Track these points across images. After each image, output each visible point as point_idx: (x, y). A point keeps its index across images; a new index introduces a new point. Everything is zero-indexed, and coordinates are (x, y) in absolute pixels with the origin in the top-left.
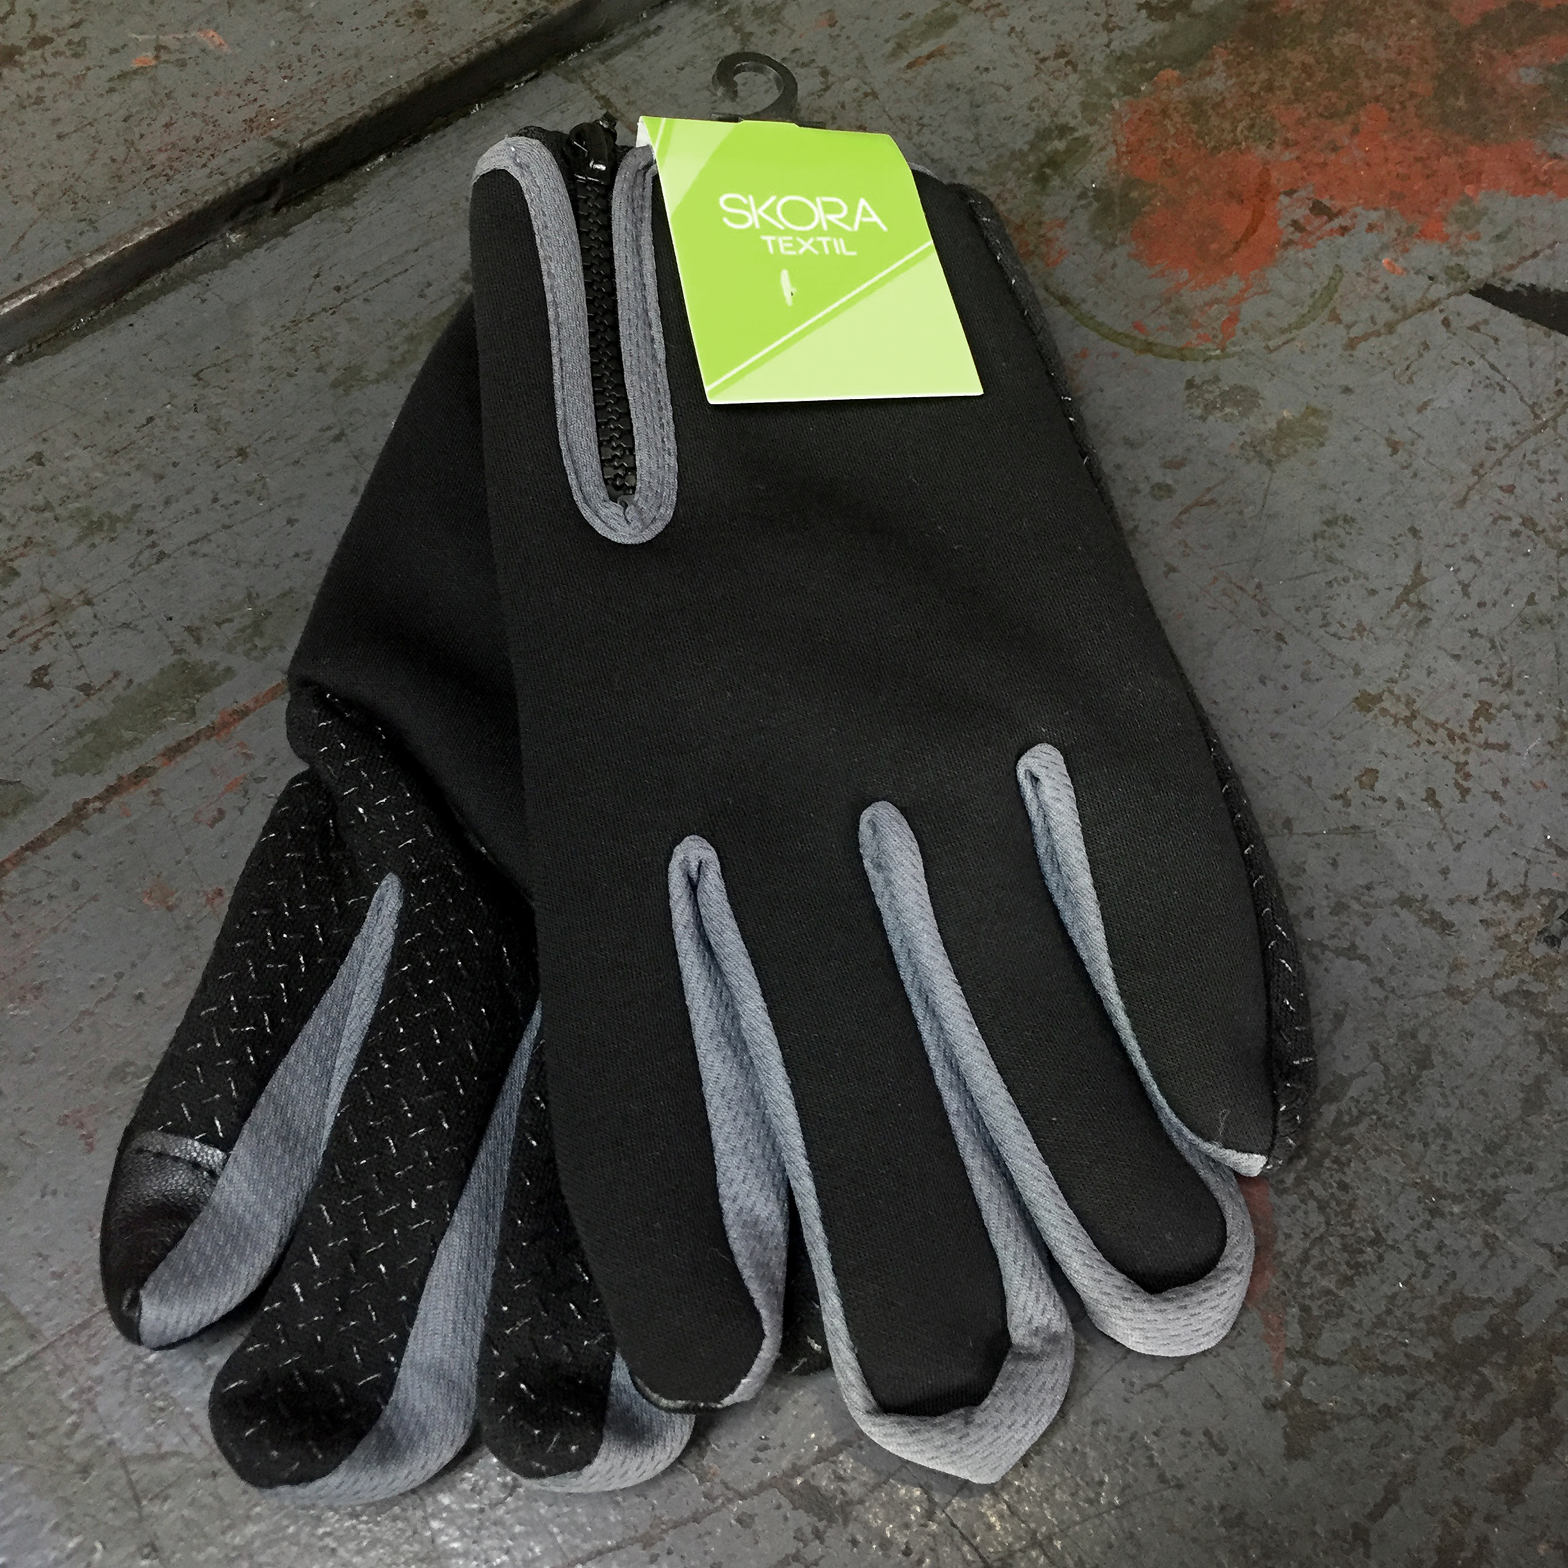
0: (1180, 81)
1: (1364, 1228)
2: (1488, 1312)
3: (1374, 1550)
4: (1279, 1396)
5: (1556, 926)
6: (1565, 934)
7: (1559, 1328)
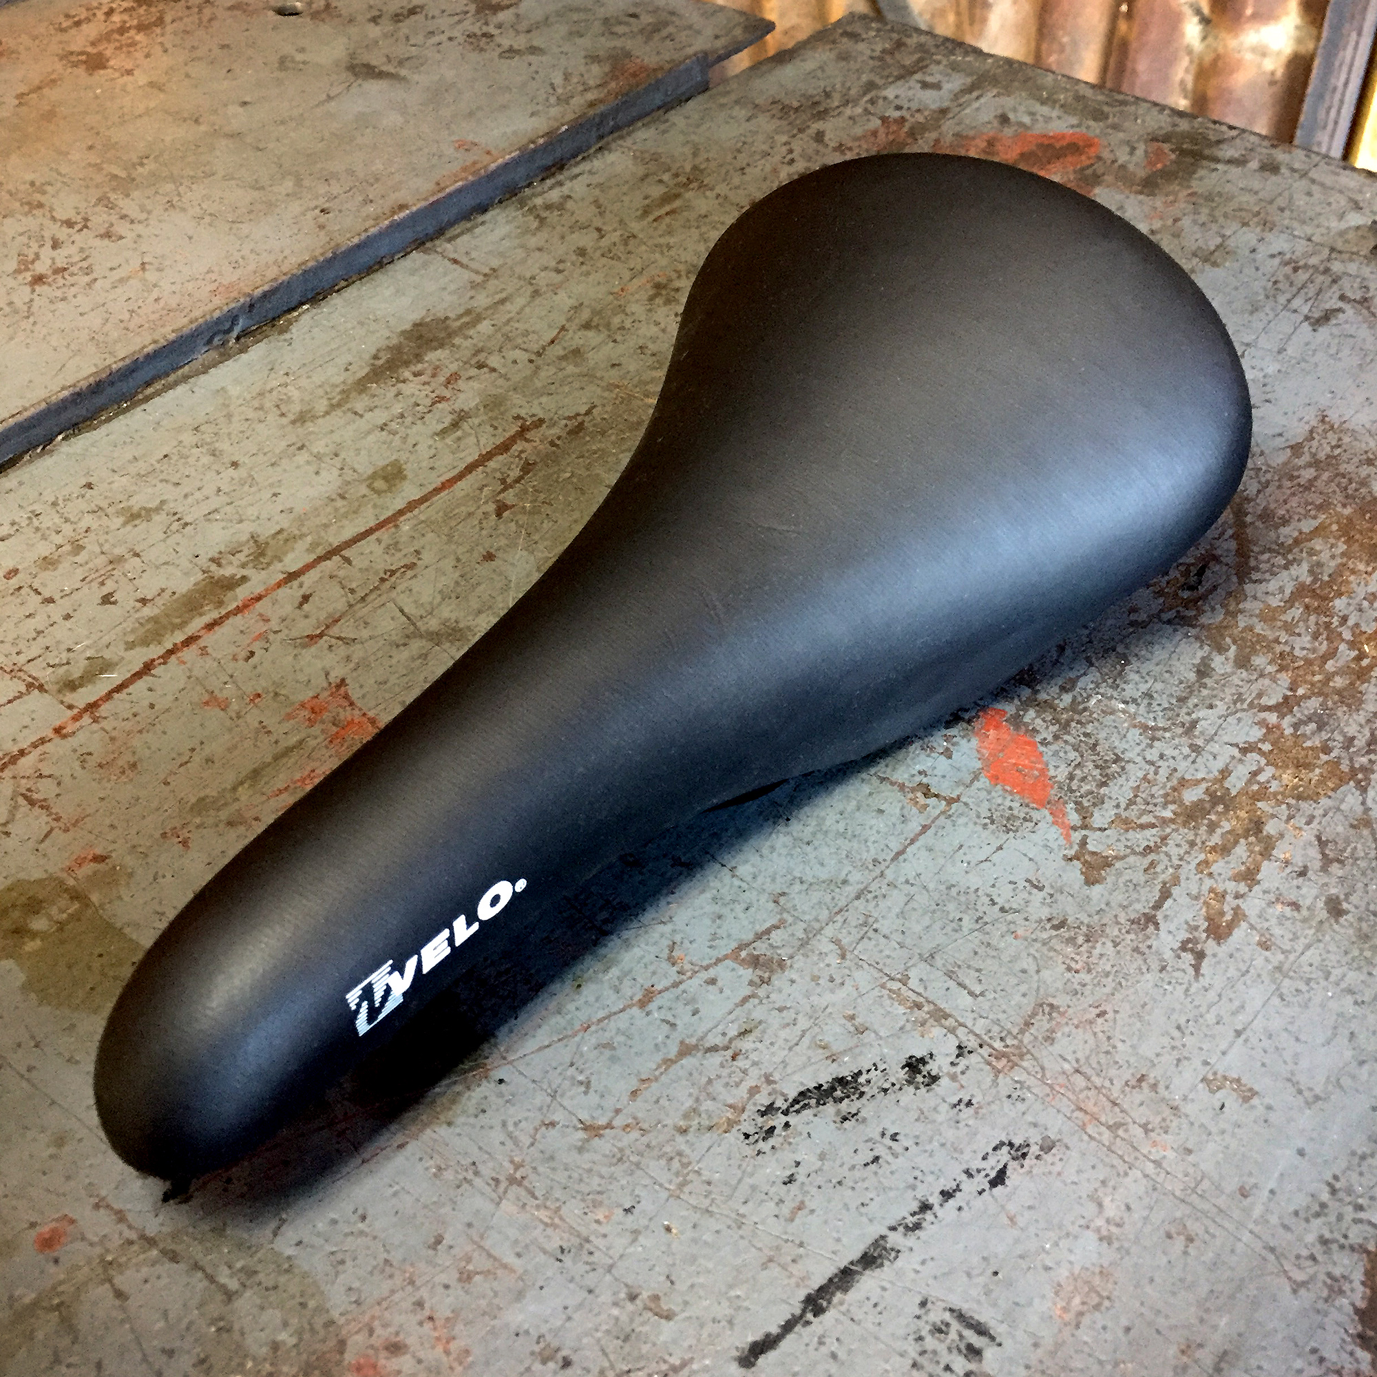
1: (1107, 754)
2: (1204, 785)
3: (1162, 926)
4: (1071, 853)
5: (1193, 580)
6: (1200, 582)
7: (1256, 787)
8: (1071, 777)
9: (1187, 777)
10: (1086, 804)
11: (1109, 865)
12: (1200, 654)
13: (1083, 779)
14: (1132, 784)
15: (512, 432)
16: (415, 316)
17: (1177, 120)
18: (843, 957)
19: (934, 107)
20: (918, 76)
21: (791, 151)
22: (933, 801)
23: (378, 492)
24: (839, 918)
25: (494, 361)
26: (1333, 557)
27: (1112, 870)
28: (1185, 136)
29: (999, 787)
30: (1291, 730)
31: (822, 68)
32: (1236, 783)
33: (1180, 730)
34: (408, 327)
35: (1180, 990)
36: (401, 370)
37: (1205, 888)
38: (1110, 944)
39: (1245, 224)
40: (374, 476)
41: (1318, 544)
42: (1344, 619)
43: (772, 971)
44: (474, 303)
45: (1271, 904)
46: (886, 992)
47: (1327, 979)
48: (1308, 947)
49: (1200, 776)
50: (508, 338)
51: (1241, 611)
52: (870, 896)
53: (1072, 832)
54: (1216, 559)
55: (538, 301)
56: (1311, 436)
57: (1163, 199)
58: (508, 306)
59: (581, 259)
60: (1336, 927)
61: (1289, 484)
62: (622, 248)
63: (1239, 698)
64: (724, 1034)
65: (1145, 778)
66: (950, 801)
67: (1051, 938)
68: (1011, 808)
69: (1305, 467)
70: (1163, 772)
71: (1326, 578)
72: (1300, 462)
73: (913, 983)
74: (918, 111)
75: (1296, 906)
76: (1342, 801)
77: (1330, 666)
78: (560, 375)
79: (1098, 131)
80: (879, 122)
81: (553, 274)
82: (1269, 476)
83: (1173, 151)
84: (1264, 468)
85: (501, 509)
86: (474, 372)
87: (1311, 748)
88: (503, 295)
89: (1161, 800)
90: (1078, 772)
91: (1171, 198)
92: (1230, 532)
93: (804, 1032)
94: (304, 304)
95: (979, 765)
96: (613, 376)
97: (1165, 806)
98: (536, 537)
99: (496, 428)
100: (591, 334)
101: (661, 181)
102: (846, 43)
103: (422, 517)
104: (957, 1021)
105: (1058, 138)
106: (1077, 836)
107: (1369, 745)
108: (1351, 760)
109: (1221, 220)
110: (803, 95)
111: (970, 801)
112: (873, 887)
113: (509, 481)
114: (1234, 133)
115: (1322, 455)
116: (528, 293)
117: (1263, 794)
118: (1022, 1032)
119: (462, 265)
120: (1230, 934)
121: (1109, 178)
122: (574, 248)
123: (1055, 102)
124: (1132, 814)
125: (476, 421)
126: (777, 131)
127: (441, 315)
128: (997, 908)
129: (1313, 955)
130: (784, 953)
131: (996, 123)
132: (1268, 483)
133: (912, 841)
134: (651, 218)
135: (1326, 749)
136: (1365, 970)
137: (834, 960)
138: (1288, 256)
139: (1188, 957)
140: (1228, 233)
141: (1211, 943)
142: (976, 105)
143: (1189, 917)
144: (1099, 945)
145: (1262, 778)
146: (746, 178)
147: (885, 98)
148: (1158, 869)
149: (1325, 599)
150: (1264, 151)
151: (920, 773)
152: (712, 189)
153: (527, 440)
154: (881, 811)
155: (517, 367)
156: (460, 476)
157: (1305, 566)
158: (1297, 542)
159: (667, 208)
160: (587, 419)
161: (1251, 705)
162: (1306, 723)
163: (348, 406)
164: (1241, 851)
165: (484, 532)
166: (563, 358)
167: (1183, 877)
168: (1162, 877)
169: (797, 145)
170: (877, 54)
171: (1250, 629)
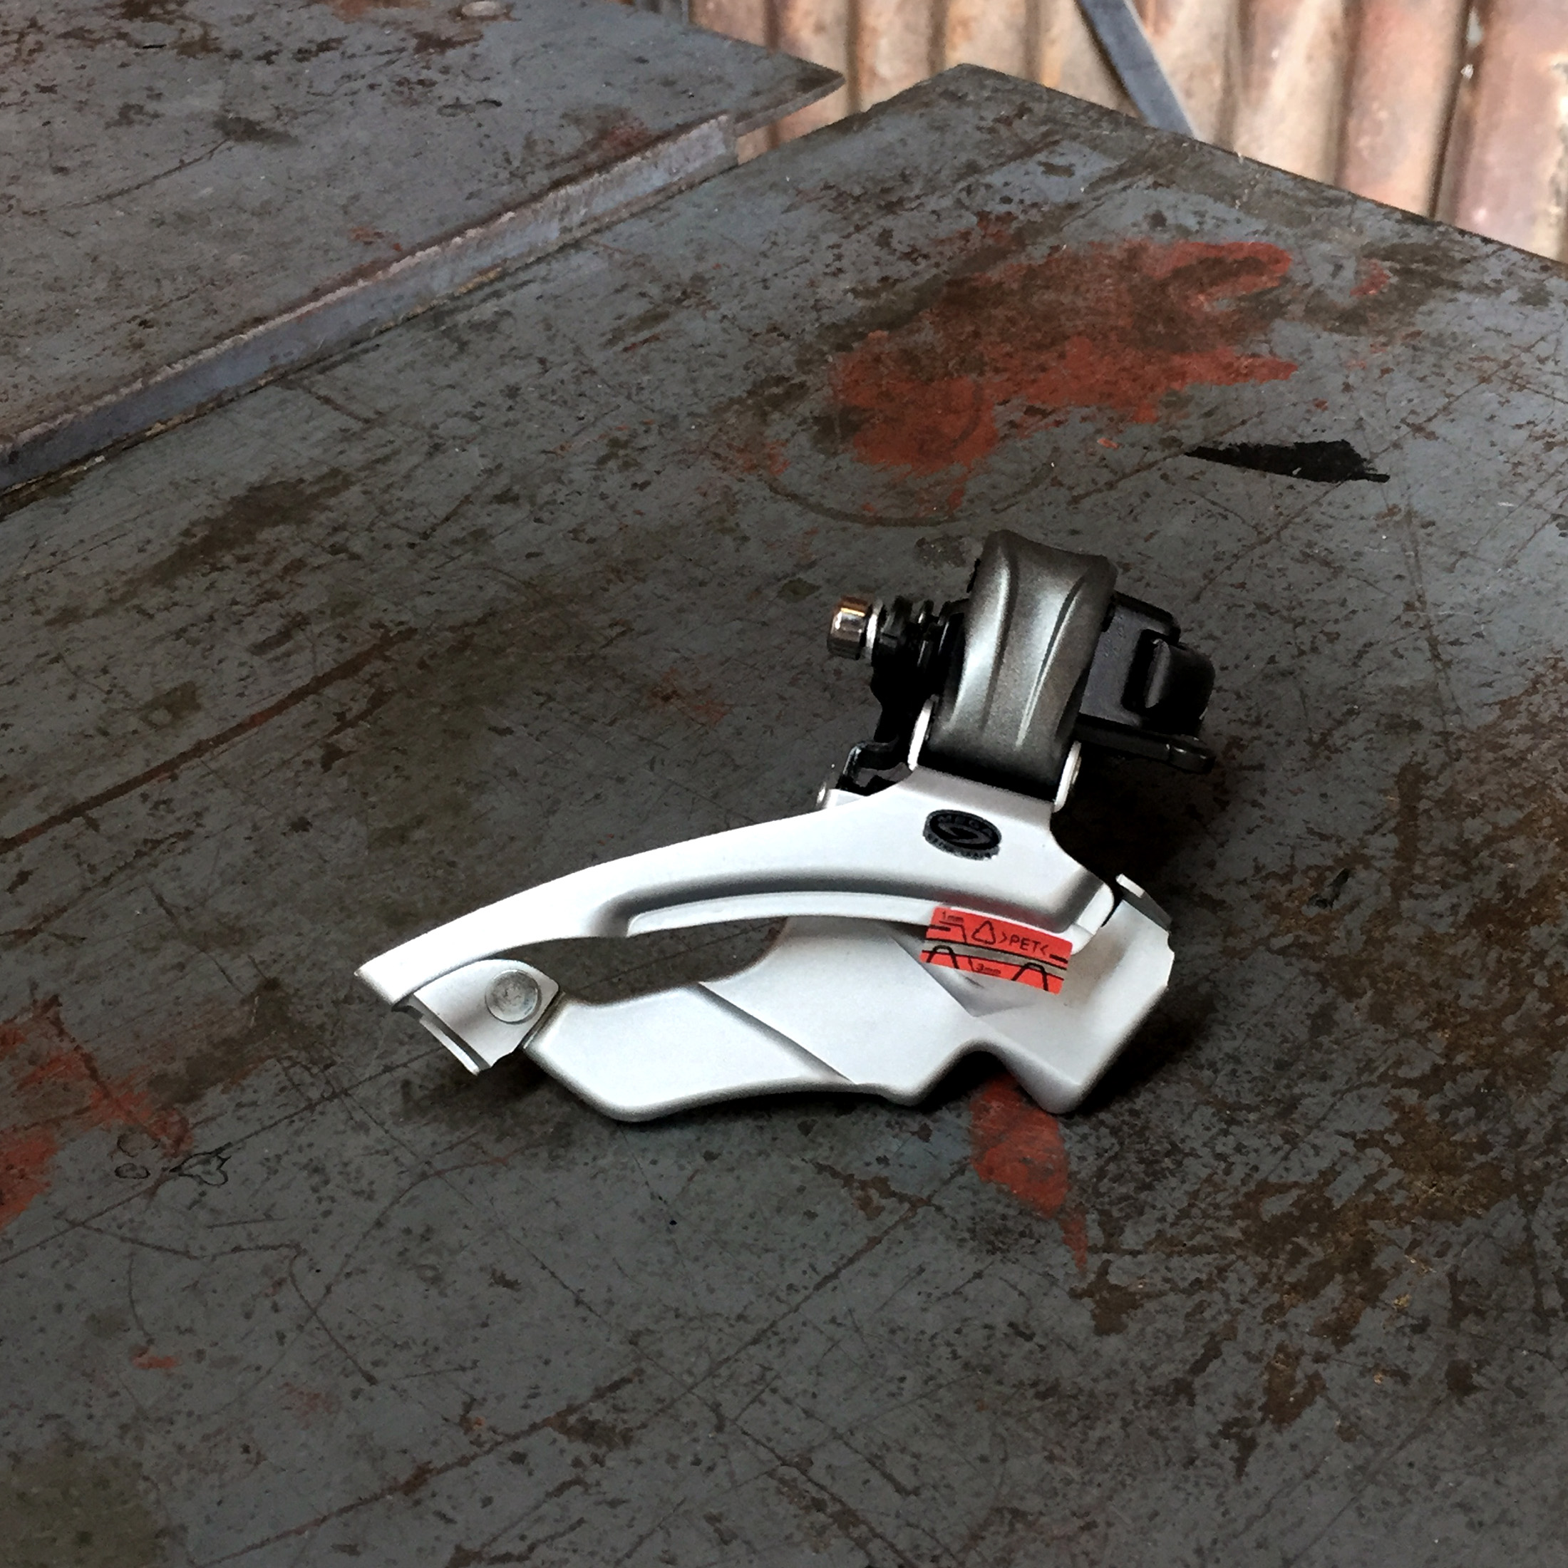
0: (889, 339)
1: (1159, 1142)
2: (1295, 1193)
3: (1199, 1399)
4: (1084, 1285)
5: (1327, 892)
6: (1336, 896)
7: (1371, 1198)
8: (1101, 1174)
9: (1273, 1179)
10: (1116, 1214)
11: (1135, 1306)
12: (1319, 1000)
13: (1118, 1179)
14: (1186, 1187)
15: (366, 647)
16: (254, 477)
17: (1409, 227)
18: (719, 1428)
19: (1061, 199)
20: (1041, 157)
21: (839, 257)
22: (889, 1203)
23: (157, 727)
24: (724, 1371)
25: (357, 546)
26: (1538, 864)
27: (1139, 1311)
28: (1413, 251)
29: (992, 1187)
30: (1436, 1116)
31: (903, 142)
32: (1342, 1191)
33: (1271, 1111)
34: (240, 492)
35: (1210, 1494)
36: (219, 554)
37: (1272, 1345)
38: (1116, 1425)
39: (1484, 380)
40: (153, 705)
41: (1518, 845)
42: (1541, 955)
43: (611, 1447)
44: (343, 459)
45: (1365, 1372)
46: (774, 1483)
47: (1432, 1486)
48: (1411, 1438)
49: (1292, 1178)
50: (382, 511)
51: (1389, 939)
52: (774, 1340)
53: (1087, 1255)
54: (1367, 862)
55: (439, 459)
56: (1533, 689)
57: (1371, 341)
58: (391, 466)
59: (510, 402)
60: (1458, 1410)
61: (1490, 756)
62: (572, 387)
63: (1368, 1066)
64: (523, 1538)
65: (1209, 1180)
66: (915, 1203)
67: (1029, 1412)
68: (1004, 1217)
69: (1520, 731)
70: (1239, 1172)
71: (1522, 895)
72: (1512, 725)
73: (817, 1472)
74: (1034, 205)
75: (1402, 1376)
76: (1495, 1225)
77: (1509, 1023)
78: (450, 567)
79: (1291, 241)
80: (975, 219)
81: (465, 422)
82: (1462, 744)
83: (1395, 271)
84: (1458, 732)
85: (331, 755)
86: (325, 558)
87: (1462, 1144)
88: (387, 450)
89: (1227, 1212)
90: (1112, 1167)
91: (1382, 339)
92: (1392, 824)
93: (642, 1539)
94: (98, 454)
95: (969, 1151)
96: (529, 569)
97: (1231, 1222)
98: (373, 799)
99: (344, 640)
100: (506, 508)
101: (643, 295)
102: (943, 109)
103: (213, 765)
104: (872, 1530)
105: (1232, 248)
106: (1094, 1262)
107: (1548, 1142)
108: (1518, 1163)
109: (1450, 373)
110: (872, 179)
111: (944, 1203)
112: (782, 1326)
113: (349, 716)
114: (1490, 248)
115: (1545, 717)
116: (425, 448)
117: (1379, 1209)
118: (966, 1549)
119: (337, 408)
120: (1298, 1415)
121: (1297, 309)
122: (502, 387)
123: (1234, 198)
124: (1182, 1231)
125: (317, 630)
126: (824, 229)
127: (293, 475)
128: (958, 1364)
129: (1417, 1450)
130: (633, 1420)
131: (1145, 227)
132: (1459, 751)
133: (851, 1261)
134: (621, 346)
135: (1484, 1146)
136: (1491, 1477)
137: (705, 1432)
138: (1539, 430)
139: (1230, 1447)
140: (1459, 392)
141: (1268, 1426)
142: (1119, 199)
143: (1242, 1389)
144: (1099, 1424)
145: (1380, 1186)
146: (768, 294)
147: (988, 186)
148: (1207, 1314)
149: (1519, 925)
150: (1529, 275)
151: (879, 1160)
152: (714, 308)
153: (387, 659)
154: (811, 1215)
155: (388, 554)
156: (280, 708)
157: (1495, 877)
158: (1489, 841)
159: (645, 334)
160: (478, 631)
161: (1383, 1078)
162: (1459, 1107)
163: (136, 602)
164: (1333, 1291)
165: (300, 790)
166: (456, 542)
167: (1241, 1329)
168: (1213, 1326)
169: (850, 248)
170: (988, 123)
171: (1400, 966)
